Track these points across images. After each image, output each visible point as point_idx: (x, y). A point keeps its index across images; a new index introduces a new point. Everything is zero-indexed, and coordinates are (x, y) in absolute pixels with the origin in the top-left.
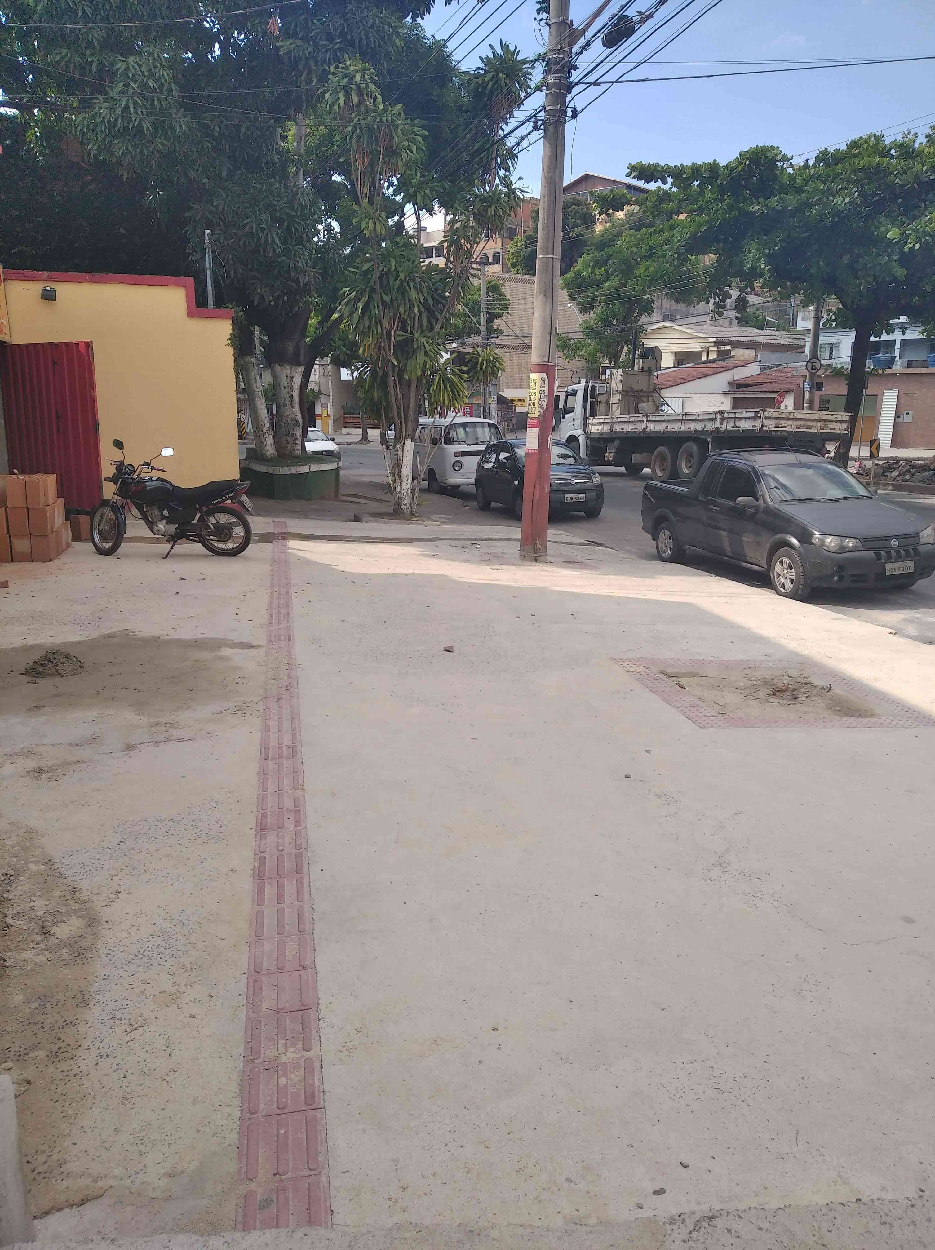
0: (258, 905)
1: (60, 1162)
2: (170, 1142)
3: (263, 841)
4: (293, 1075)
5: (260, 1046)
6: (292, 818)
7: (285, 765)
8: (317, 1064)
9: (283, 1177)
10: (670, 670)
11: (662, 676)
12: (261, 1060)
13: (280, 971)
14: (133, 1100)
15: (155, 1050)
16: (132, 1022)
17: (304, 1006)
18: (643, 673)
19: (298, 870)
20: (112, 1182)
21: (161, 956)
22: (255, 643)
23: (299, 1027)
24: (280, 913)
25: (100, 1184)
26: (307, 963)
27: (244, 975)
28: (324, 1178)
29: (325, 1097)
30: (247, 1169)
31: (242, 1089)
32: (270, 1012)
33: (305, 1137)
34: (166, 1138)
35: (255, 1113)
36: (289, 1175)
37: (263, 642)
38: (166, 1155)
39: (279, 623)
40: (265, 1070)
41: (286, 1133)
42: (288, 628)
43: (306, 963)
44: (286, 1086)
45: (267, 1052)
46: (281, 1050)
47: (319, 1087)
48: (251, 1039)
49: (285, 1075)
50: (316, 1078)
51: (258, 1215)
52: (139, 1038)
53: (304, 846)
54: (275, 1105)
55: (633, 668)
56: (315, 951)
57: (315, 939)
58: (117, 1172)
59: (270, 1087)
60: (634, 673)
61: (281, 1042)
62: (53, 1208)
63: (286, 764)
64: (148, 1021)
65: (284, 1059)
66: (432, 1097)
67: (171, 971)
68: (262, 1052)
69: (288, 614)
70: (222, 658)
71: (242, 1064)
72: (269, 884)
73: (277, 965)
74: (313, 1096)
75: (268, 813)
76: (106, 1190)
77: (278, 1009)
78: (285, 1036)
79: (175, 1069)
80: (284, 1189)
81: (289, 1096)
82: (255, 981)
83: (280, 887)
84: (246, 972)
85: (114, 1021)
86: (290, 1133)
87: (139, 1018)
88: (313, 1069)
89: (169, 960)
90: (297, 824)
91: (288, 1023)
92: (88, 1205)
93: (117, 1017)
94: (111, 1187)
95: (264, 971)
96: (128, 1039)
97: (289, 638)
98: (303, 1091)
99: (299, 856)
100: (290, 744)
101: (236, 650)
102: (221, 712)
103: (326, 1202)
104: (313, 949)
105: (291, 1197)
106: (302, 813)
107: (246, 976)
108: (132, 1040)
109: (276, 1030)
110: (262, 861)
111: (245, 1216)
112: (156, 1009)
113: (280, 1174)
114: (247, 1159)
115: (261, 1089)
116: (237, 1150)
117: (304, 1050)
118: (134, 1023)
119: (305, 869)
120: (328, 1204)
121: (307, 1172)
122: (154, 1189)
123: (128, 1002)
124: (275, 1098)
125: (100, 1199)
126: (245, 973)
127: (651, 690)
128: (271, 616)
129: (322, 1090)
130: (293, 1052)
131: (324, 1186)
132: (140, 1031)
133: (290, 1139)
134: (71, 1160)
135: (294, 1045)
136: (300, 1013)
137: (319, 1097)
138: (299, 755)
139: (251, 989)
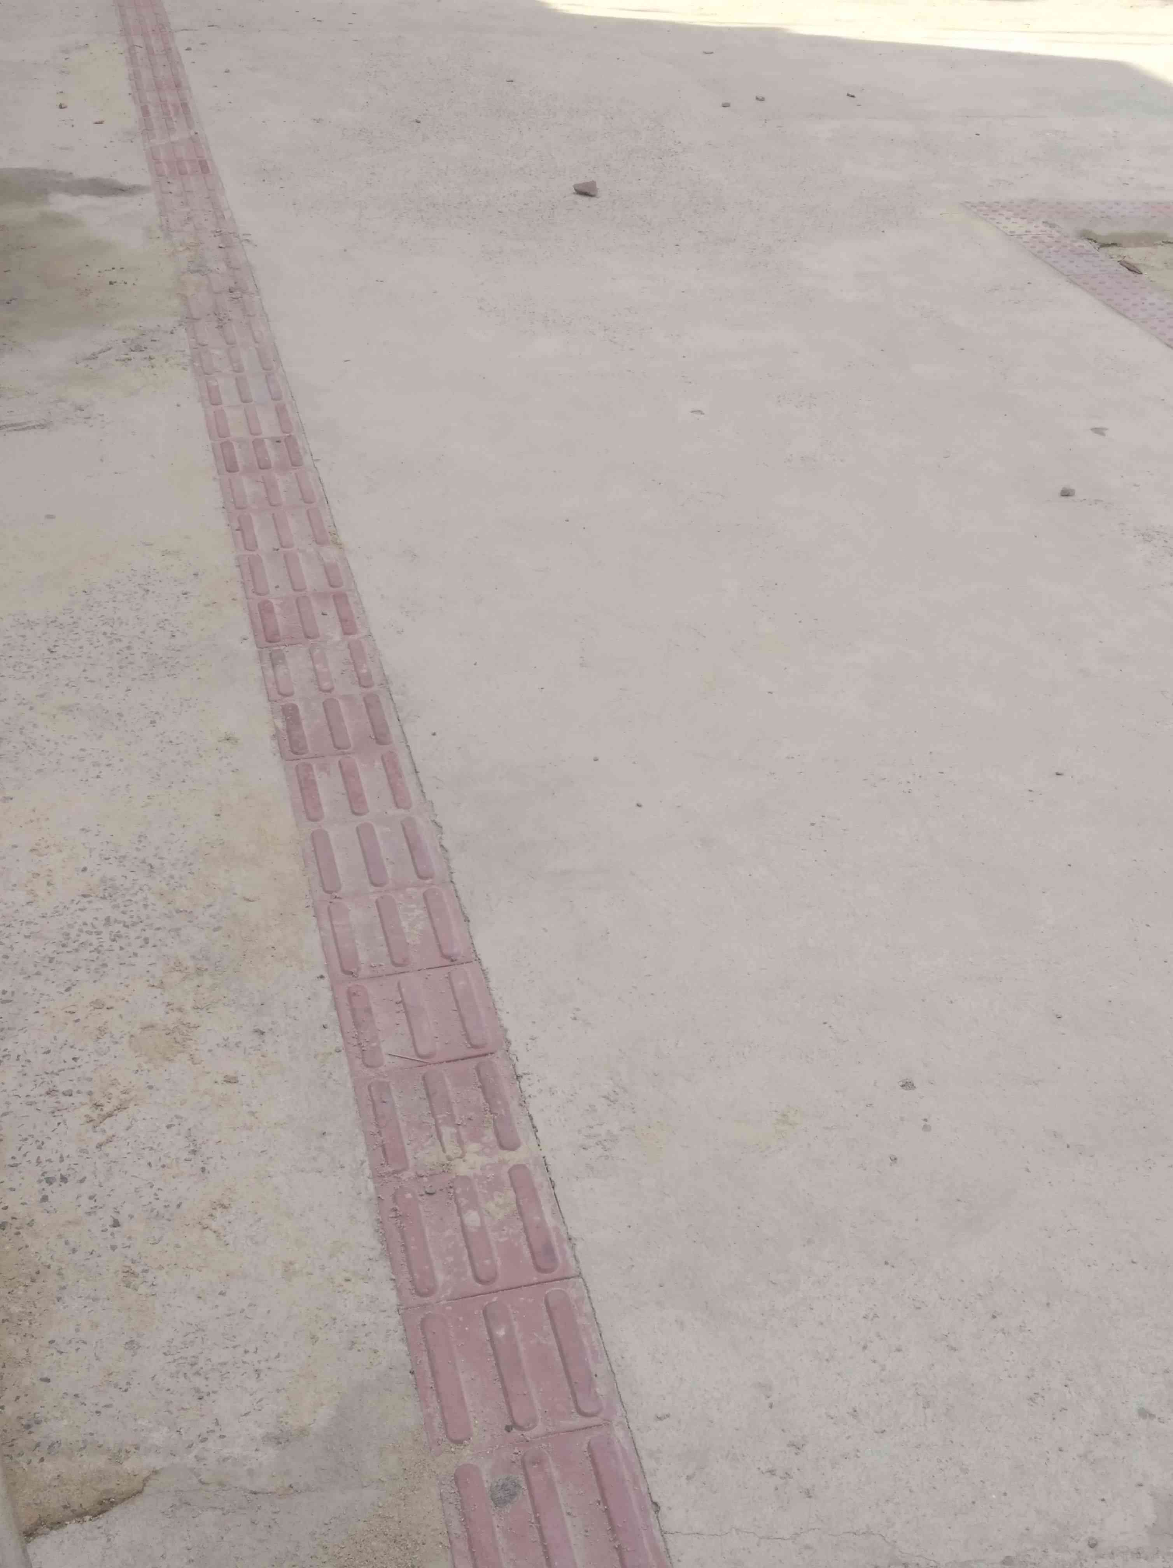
0: (310, 819)
1: (24, 1422)
2: (257, 1366)
3: (281, 671)
4: (491, 1206)
5: (402, 1143)
6: (332, 612)
7: (281, 487)
8: (539, 1178)
9: (528, 1434)
10: (1102, 230)
11: (1087, 245)
12: (410, 1173)
13: (399, 969)
14: (149, 1277)
15: (168, 1161)
16: (98, 1098)
17: (475, 1047)
18: (1048, 240)
19: (380, 737)
20: (154, 1461)
21: (122, 942)
22: (125, 179)
23: (477, 1097)
24: (365, 834)
25: (128, 1466)
26: (458, 948)
27: (322, 981)
28: (619, 1434)
29: (577, 1254)
30: (443, 1418)
31: (385, 1240)
32: (400, 1062)
33: (552, 1342)
34: (248, 1358)
35: (431, 1292)
36: (539, 1429)
37: (145, 178)
38: (259, 1396)
39: (170, 130)
40: (426, 1196)
41: (510, 1336)
42: (194, 141)
43: (456, 950)
44: (482, 1228)
45: (420, 1155)
46: (452, 1149)
47: (556, 1228)
48: (377, 1125)
49: (474, 1204)
50: (547, 1209)
51: (494, 1518)
52: (123, 1134)
53: (377, 679)
54: (469, 1273)
55: (1017, 226)
56: (467, 920)
57: (459, 893)
58: (158, 1437)
59: (447, 1233)
60: (1025, 238)
61: (447, 1132)
62: (40, 1522)
63: (283, 482)
64: (133, 1094)
65: (462, 1169)
66: (810, 1242)
67: (153, 977)
68: (410, 1156)
69: (185, 105)
70: (60, 220)
71: (371, 1185)
72: (323, 768)
73: (390, 954)
74: (549, 1250)
75: (274, 602)
76: (146, 1479)
77: (419, 1056)
78: (452, 1116)
79: (226, 1202)
80: (539, 1461)
81: (495, 1253)
82: (351, 995)
83: (349, 775)
84: (325, 974)
85: (53, 1099)
86: (519, 1336)
87: (112, 1090)
88: (534, 1190)
89: (140, 952)
90: (348, 626)
91: (450, 1088)
92: (116, 1511)
93: (62, 1088)
94: (155, 1472)
95: (365, 972)
96: (100, 1138)
97: (204, 167)
98: (523, 1239)
99: (371, 704)
100: (278, 434)
101: (87, 200)
102: (94, 357)
103: (635, 1483)
104: (463, 919)
105: (556, 1474)
106: (351, 600)
107: (325, 982)
108: (109, 1141)
109: (426, 1104)
110: (291, 715)
111: (466, 1521)
112: (145, 1067)
113: (521, 1428)
114: (438, 1394)
115: (428, 1239)
116: (411, 1377)
117: (502, 1147)
118: (103, 1101)
119: (395, 731)
120: (644, 1490)
121: (578, 1421)
122: (251, 1472)
123: (77, 1053)
124: (465, 1258)
125: (138, 1501)
126: (322, 977)
127: (1073, 280)
128: (145, 111)
129: (565, 1236)
130: (478, 1153)
131: (623, 1450)
132: (122, 1116)
133: (522, 1348)
134: (49, 1416)
135: (475, 1137)
136: (473, 1063)
137: (563, 1252)
138: (307, 460)
139: (347, 1013)
